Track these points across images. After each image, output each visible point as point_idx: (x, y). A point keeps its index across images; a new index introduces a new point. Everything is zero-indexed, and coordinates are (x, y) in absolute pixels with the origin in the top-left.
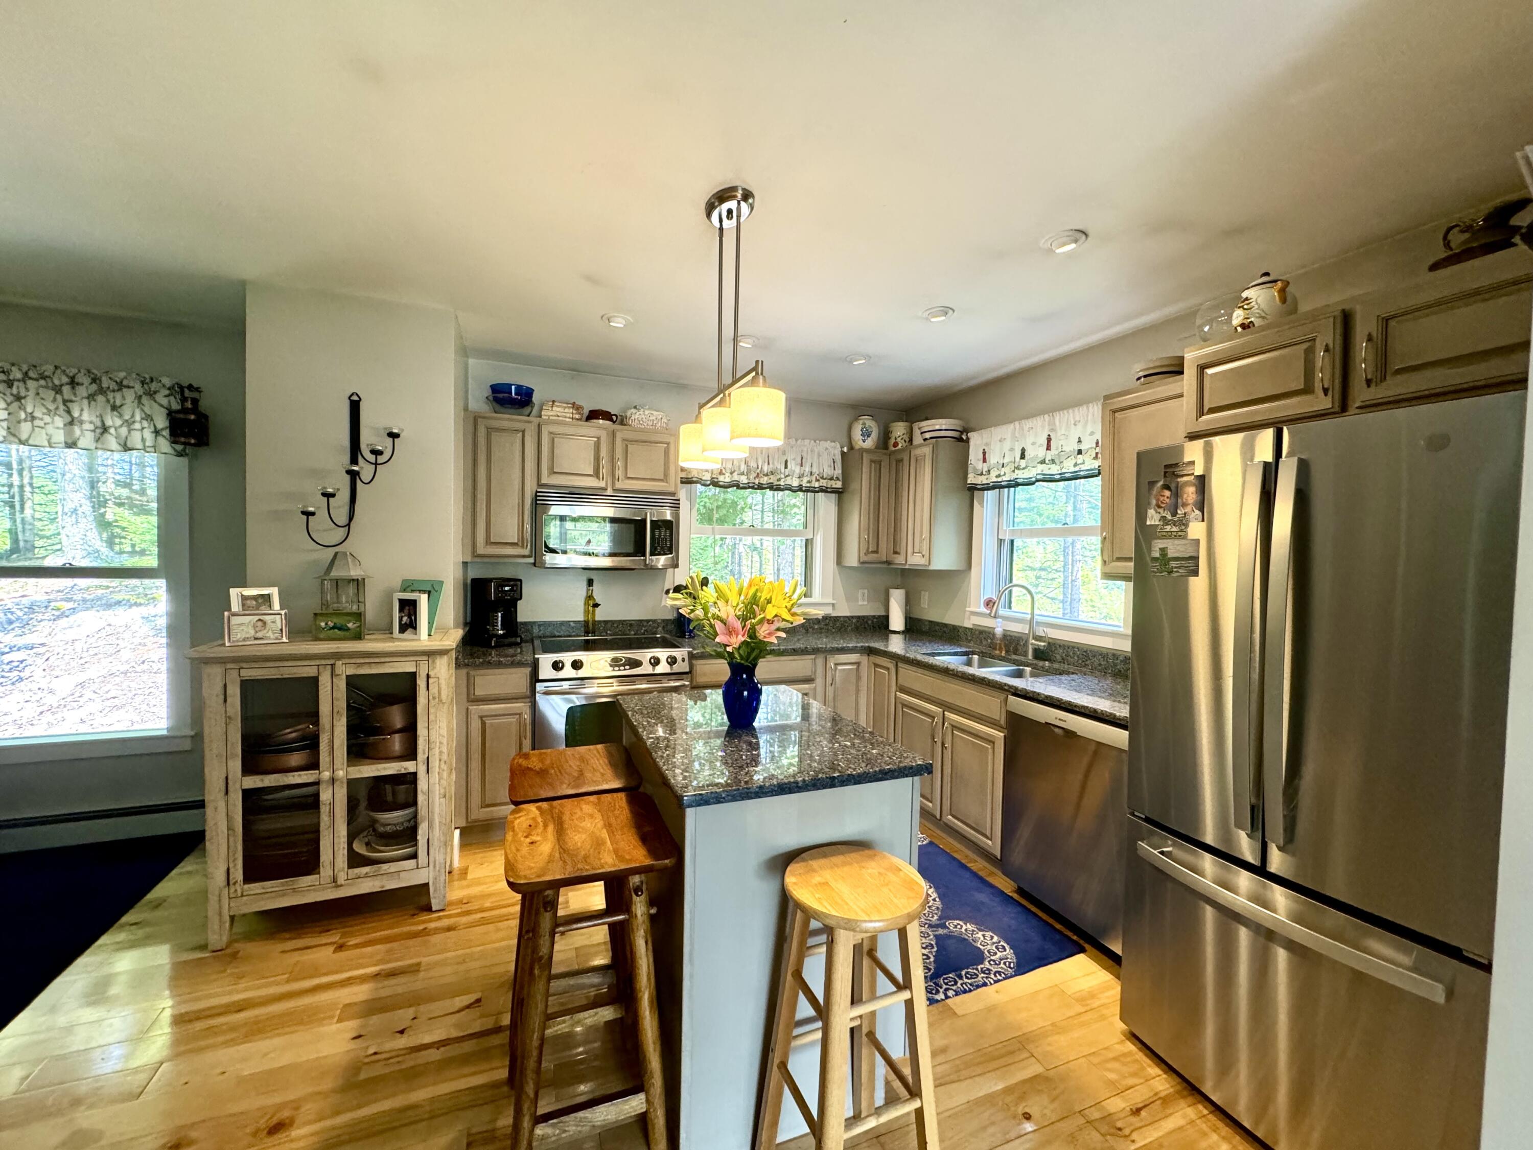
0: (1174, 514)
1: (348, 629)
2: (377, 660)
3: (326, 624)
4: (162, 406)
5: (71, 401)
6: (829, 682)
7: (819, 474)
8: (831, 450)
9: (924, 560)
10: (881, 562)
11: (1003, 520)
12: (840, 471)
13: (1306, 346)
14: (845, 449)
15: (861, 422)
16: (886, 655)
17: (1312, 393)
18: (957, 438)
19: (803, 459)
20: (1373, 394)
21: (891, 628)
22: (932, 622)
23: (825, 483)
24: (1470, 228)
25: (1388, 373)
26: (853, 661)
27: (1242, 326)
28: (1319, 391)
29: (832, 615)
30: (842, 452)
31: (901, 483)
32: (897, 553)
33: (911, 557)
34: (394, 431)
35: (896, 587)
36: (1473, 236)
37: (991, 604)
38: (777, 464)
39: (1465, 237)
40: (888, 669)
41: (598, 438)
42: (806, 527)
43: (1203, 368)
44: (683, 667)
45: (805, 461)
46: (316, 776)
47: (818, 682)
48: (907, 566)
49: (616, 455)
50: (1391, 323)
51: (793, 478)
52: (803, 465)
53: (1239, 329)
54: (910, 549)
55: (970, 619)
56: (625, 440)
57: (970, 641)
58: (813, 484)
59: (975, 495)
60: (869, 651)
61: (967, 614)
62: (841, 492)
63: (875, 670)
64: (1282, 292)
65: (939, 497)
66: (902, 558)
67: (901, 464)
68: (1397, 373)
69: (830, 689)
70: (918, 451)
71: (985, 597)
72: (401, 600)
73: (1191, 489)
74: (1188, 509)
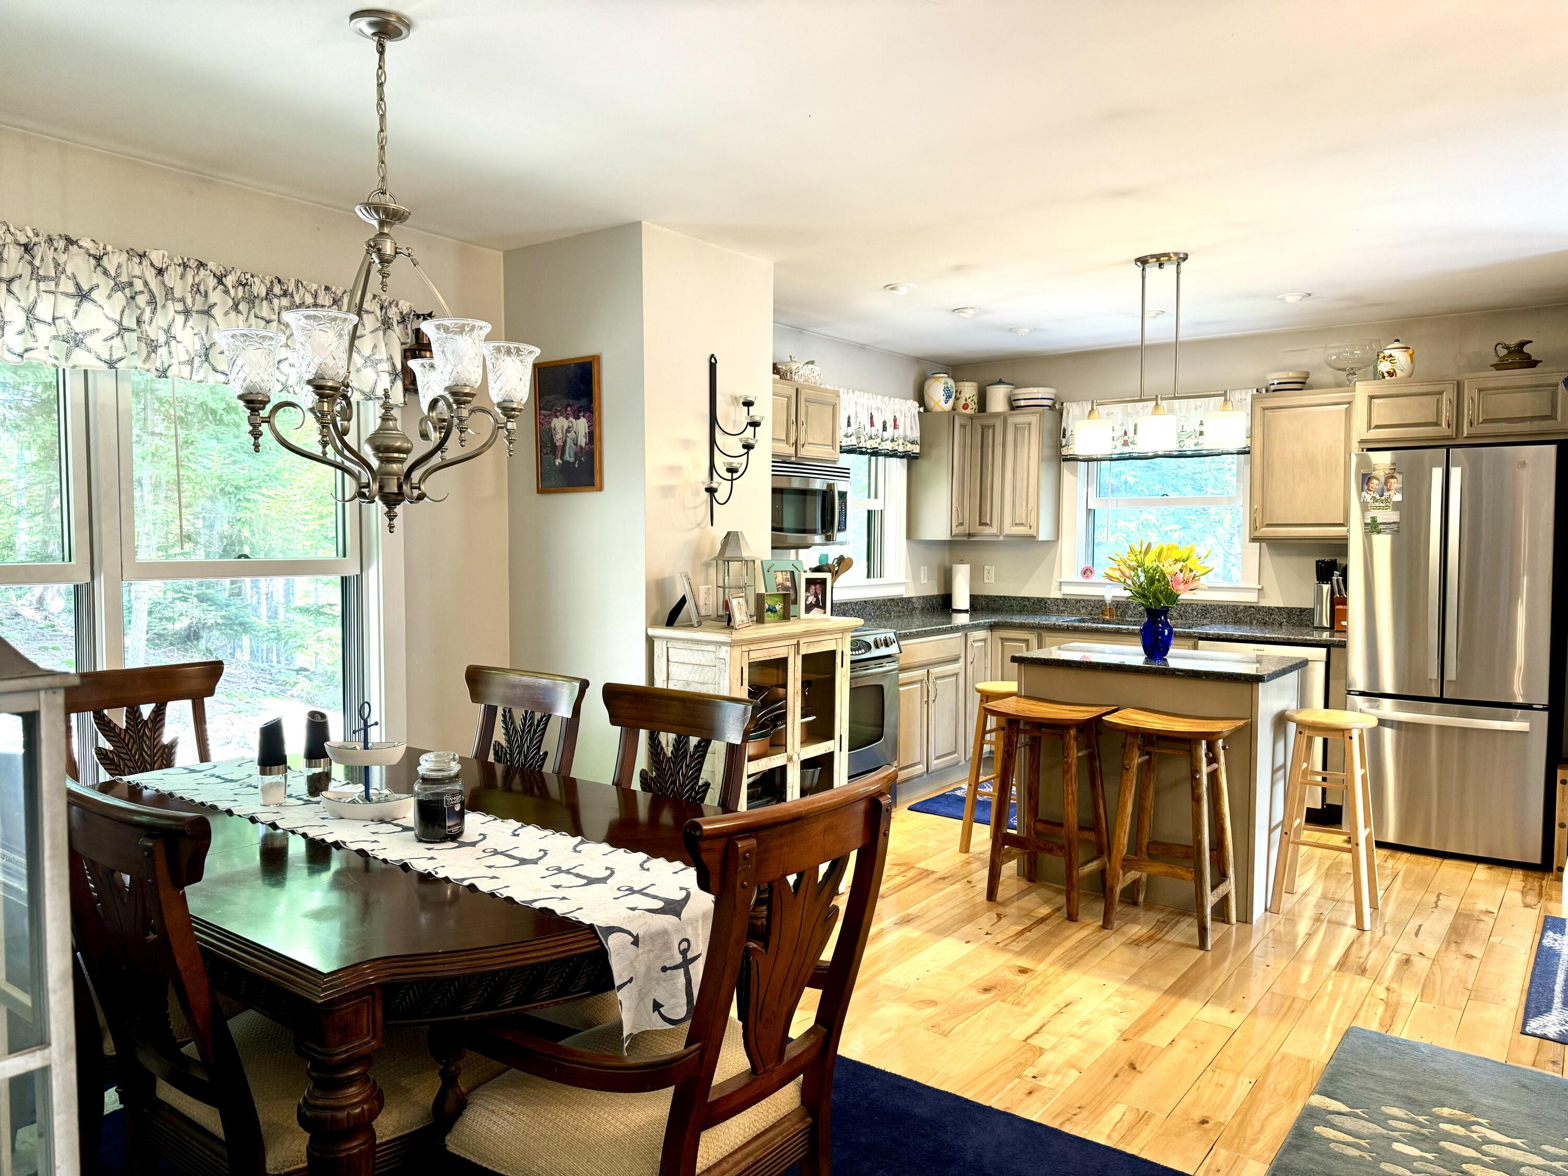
0: (1382, 495)
1: (776, 611)
2: (817, 639)
3: (767, 606)
6: (969, 660)
7: (905, 438)
8: (913, 410)
9: (1032, 532)
10: (964, 535)
11: (1092, 490)
12: (919, 435)
13: (1437, 397)
14: (922, 410)
15: (943, 381)
16: (1022, 626)
17: (1441, 425)
18: (1052, 407)
19: (895, 420)
20: (1473, 431)
21: (954, 607)
22: (1005, 597)
23: (909, 447)
24: (1508, 348)
25: (1481, 420)
26: (983, 637)
27: (1388, 373)
28: (1444, 424)
29: (905, 596)
30: (919, 413)
31: (990, 449)
32: (986, 524)
33: (1009, 529)
34: (750, 399)
35: (962, 562)
36: (1509, 353)
37: (1088, 573)
38: (879, 425)
39: (1505, 352)
40: (1027, 641)
41: (789, 398)
42: (876, 497)
43: (1371, 398)
44: (893, 649)
45: (898, 422)
46: (786, 758)
47: (962, 660)
48: (1001, 538)
49: (802, 417)
50: (1482, 393)
51: (888, 442)
52: (895, 427)
53: (1386, 374)
54: (1007, 521)
55: (1060, 590)
56: (806, 401)
57: (1063, 612)
58: (901, 449)
59: (1065, 465)
60: (992, 627)
61: (1055, 585)
62: (916, 458)
63: (1002, 644)
64: (1411, 356)
65: (1044, 467)
66: (993, 530)
67: (991, 431)
68: (1485, 421)
69: (969, 667)
70: (1019, 418)
71: (1082, 566)
72: (807, 579)
73: (1393, 480)
74: (1391, 493)
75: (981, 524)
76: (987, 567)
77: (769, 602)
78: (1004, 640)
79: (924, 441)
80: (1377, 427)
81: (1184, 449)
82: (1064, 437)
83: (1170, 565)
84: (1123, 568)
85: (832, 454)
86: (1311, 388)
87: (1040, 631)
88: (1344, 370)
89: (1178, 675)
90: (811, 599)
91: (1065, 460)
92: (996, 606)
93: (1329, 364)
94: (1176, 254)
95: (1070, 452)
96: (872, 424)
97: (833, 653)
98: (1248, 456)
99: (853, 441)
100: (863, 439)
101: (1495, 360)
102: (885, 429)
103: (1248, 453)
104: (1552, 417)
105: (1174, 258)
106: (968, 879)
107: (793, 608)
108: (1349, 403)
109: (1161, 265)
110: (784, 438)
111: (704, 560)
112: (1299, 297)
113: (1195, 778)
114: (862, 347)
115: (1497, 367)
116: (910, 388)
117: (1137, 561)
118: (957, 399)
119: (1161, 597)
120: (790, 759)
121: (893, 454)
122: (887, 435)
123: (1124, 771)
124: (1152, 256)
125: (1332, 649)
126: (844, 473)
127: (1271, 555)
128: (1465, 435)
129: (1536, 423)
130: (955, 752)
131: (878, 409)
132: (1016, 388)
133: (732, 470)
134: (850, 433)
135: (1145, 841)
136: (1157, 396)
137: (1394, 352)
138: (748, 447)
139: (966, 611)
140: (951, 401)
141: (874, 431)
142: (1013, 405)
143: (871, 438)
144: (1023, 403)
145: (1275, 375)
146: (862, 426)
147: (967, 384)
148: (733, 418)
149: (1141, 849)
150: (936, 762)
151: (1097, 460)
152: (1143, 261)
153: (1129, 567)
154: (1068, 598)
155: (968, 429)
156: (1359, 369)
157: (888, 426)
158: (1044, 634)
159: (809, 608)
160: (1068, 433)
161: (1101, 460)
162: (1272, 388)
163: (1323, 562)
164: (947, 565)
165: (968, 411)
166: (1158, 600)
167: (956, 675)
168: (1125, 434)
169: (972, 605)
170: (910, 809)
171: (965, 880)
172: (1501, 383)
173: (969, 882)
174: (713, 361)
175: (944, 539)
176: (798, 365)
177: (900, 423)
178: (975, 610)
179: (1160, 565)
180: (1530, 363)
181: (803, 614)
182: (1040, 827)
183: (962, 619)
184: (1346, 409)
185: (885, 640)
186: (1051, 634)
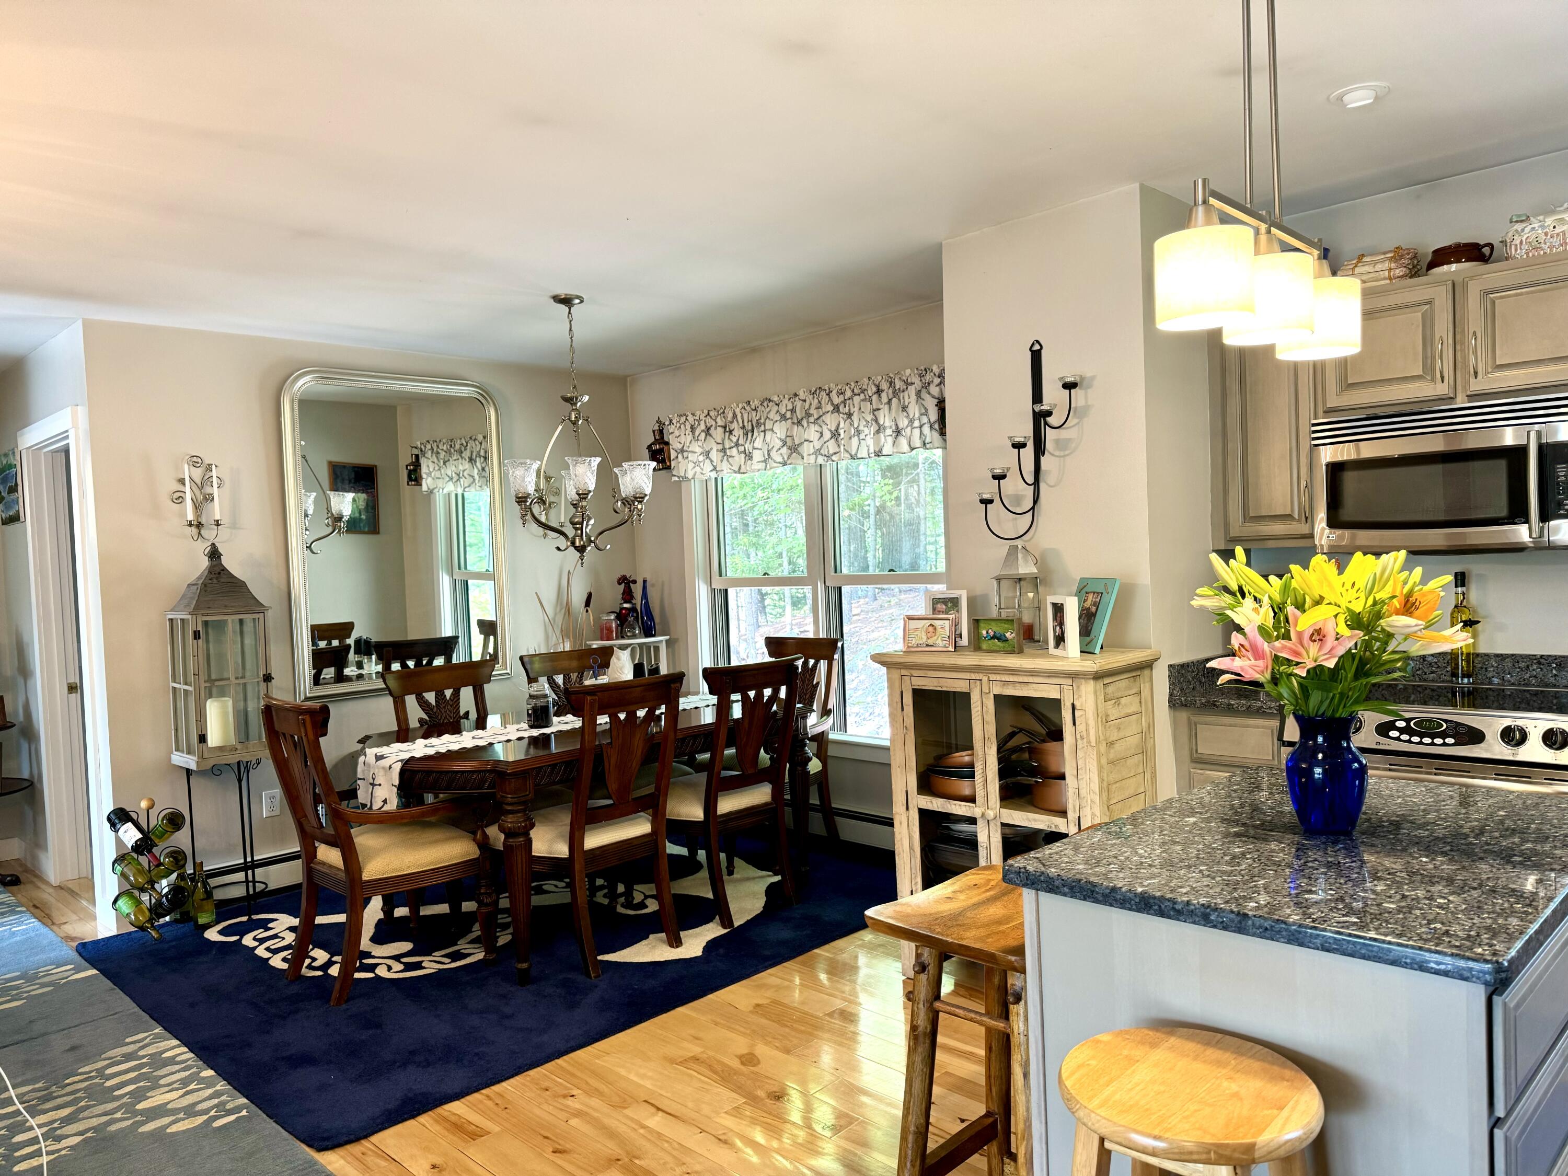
1: (1006, 640)
2: (1021, 679)
3: (987, 633)
4: (934, 397)
5: (878, 409)
34: (1069, 380)
41: (1429, 303)
46: (975, 811)
49: (1471, 327)
56: (1488, 292)
77: (995, 628)
97: (1058, 702)
110: (1418, 371)
120: (982, 813)
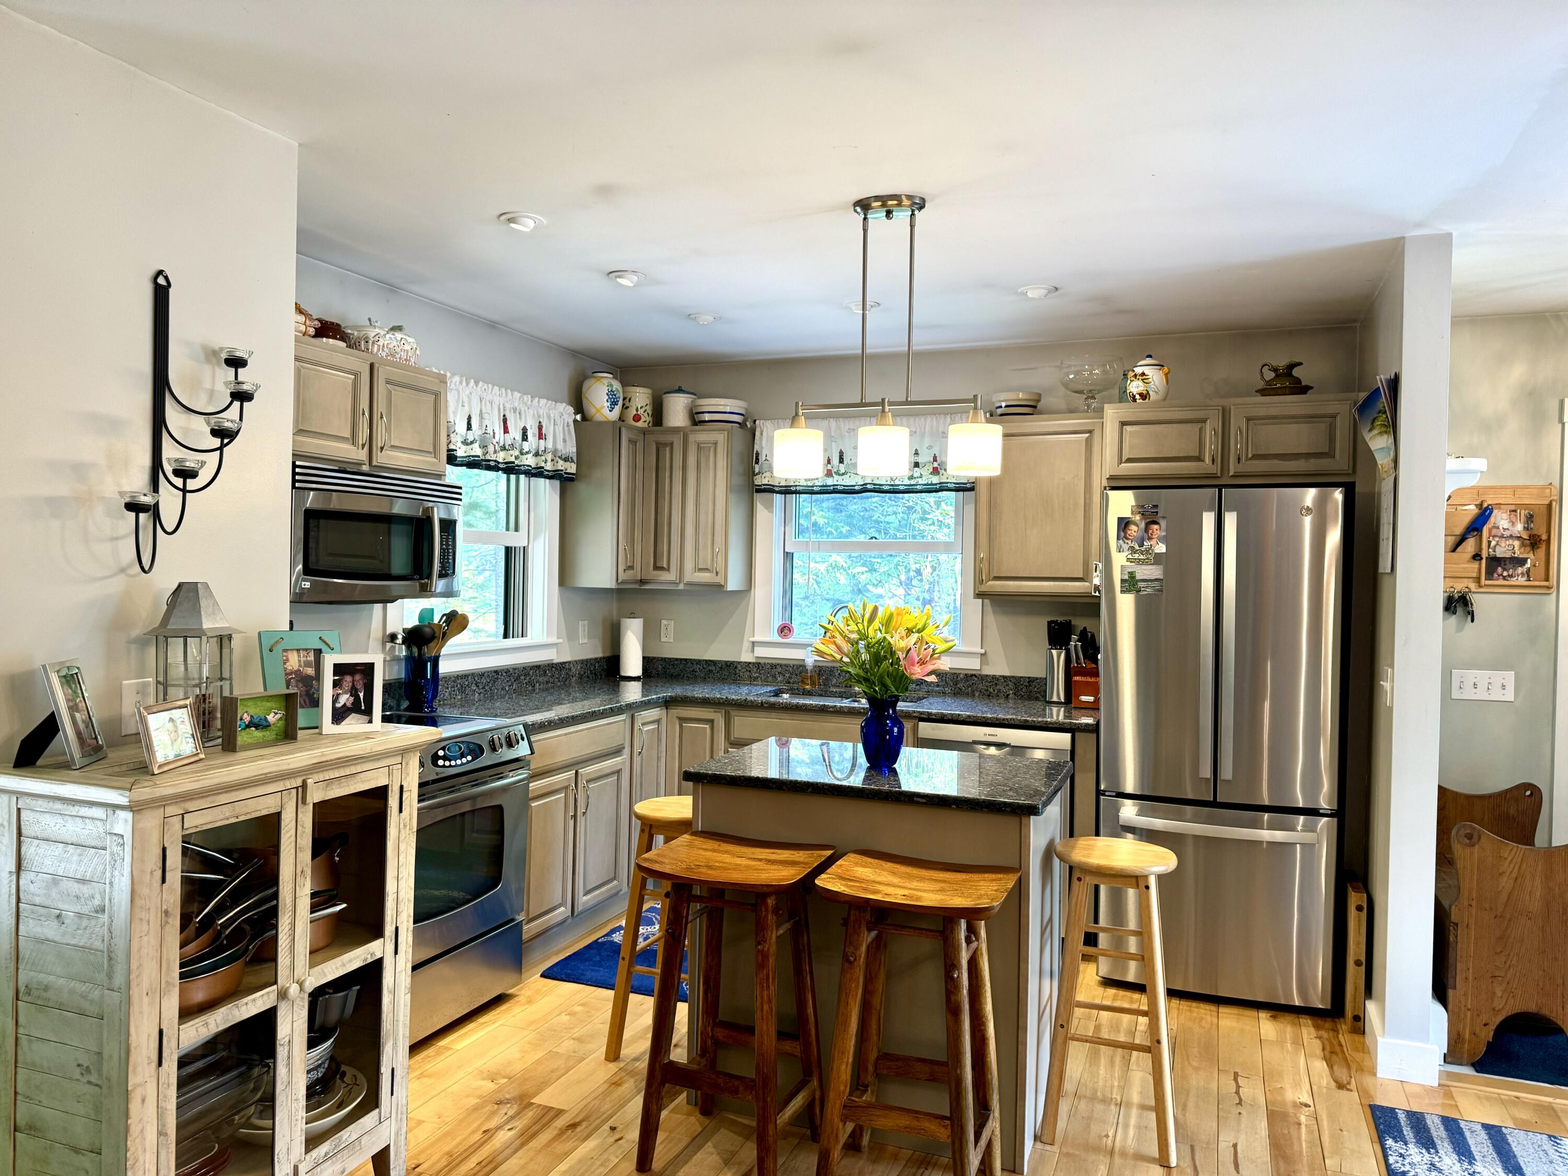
0: (1141, 545)
2: (348, 771)
6: (637, 750)
7: (555, 452)
8: (565, 416)
9: (719, 580)
10: (636, 582)
11: (791, 530)
12: (575, 450)
13: (1199, 425)
14: (578, 417)
15: (606, 382)
16: (706, 702)
17: (1203, 461)
18: (742, 425)
19: (540, 428)
20: (1242, 468)
21: (623, 674)
22: (686, 660)
23: (561, 465)
24: (1275, 370)
25: (1250, 456)
26: (656, 718)
27: (1141, 395)
28: (1207, 459)
29: (555, 662)
30: (575, 421)
31: (667, 474)
32: (662, 568)
33: (691, 575)
34: (238, 354)
35: (632, 616)
36: (1277, 376)
37: (786, 631)
38: (515, 434)
39: (1272, 375)
40: (711, 722)
41: (356, 375)
42: (517, 529)
43: (1123, 424)
44: (522, 750)
45: (544, 431)
46: (274, 996)
47: (627, 751)
48: (681, 587)
49: (380, 406)
50: (1251, 422)
51: (530, 456)
52: (541, 436)
53: (1138, 397)
54: (689, 565)
55: (753, 651)
56: (388, 382)
57: (756, 679)
58: (549, 466)
59: (758, 497)
60: (668, 703)
61: (746, 645)
62: (572, 480)
63: (681, 726)
64: (1166, 375)
65: (733, 498)
66: (671, 576)
67: (668, 449)
68: (1255, 457)
69: (637, 759)
70: (703, 436)
71: (777, 623)
72: (336, 666)
73: (1156, 527)
74: (1153, 542)
75: (657, 568)
76: (664, 622)
77: (252, 711)
78: (682, 720)
79: (581, 457)
80: (1129, 460)
81: (897, 482)
82: (757, 463)
83: (902, 638)
84: (839, 640)
85: (433, 464)
86: (1040, 413)
87: (728, 708)
88: (1081, 392)
89: (918, 803)
90: (345, 699)
91: (758, 491)
92: (674, 671)
93: (1066, 385)
94: (909, 197)
95: (765, 482)
96: (506, 431)
97: (381, 793)
98: (973, 493)
99: (477, 450)
100: (491, 449)
101: (1261, 385)
102: (525, 438)
103: (972, 489)
104: (1329, 454)
105: (906, 202)
106: (610, 1123)
107: (303, 717)
108: (1090, 432)
109: (889, 214)
110: (347, 434)
111: (136, 632)
112: (1044, 292)
113: (952, 978)
114: (492, 325)
115: (1263, 392)
116: (564, 389)
117: (859, 632)
118: (625, 408)
119: (888, 682)
120: (283, 995)
121: (537, 473)
122: (526, 446)
123: (847, 965)
124: (877, 198)
125: (1077, 734)
126: (453, 493)
127: (994, 612)
128: (1231, 474)
129: (1312, 461)
130: (614, 878)
131: (515, 410)
132: (699, 398)
133: (185, 473)
134: (471, 439)
135: (873, 1055)
136: (883, 400)
137: (1147, 370)
138: (225, 435)
139: (636, 679)
140: (617, 409)
141: (509, 439)
142: (695, 419)
143: (504, 448)
144: (707, 417)
145: (1004, 396)
146: (490, 431)
147: (638, 389)
148: (208, 385)
149: (866, 1069)
150: (585, 898)
151: (796, 492)
152: (864, 205)
153: (849, 641)
154: (762, 661)
155: (639, 445)
156: (1099, 392)
157: (529, 434)
158: (733, 713)
159: (339, 716)
160: (762, 458)
161: (800, 493)
162: (999, 411)
163: (1055, 622)
164: (615, 618)
165: (640, 424)
166: (884, 685)
167: (618, 772)
168: (829, 462)
169: (645, 669)
170: (543, 976)
171: (606, 1127)
172: (1273, 411)
173: (613, 1129)
174: (161, 281)
175: (609, 587)
176: (377, 330)
177: (548, 430)
178: (650, 676)
179: (888, 637)
180: (1301, 389)
181: (328, 727)
182: (720, 1034)
183: (632, 693)
184: (1087, 439)
185: (508, 738)
186: (742, 713)
